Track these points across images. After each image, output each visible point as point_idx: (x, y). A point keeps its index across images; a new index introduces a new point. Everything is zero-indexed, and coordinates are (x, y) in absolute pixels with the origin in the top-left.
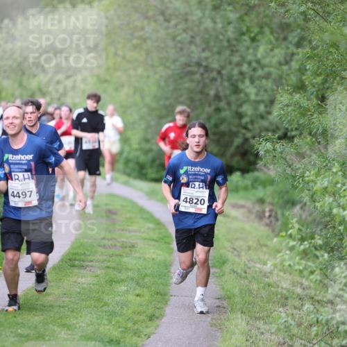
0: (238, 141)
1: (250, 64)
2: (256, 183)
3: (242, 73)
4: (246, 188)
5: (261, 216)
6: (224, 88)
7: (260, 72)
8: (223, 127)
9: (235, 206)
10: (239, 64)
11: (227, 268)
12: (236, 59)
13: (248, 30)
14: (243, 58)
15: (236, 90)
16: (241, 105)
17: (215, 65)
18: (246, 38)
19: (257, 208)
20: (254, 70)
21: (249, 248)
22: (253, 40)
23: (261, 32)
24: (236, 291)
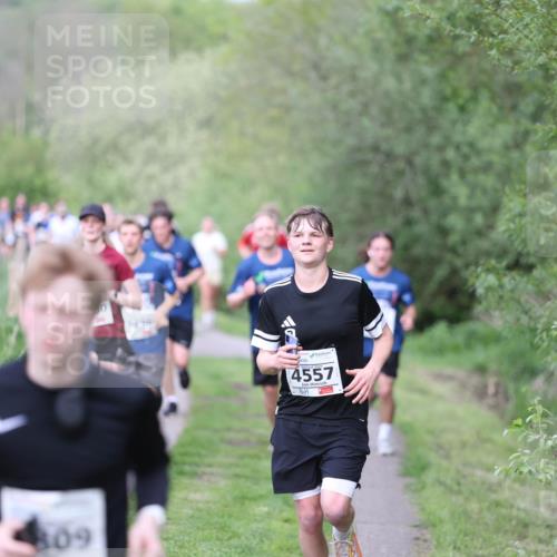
0: (441, 272)
1: (458, 148)
2: (472, 340)
3: (446, 164)
4: (456, 349)
5: (481, 394)
6: (418, 188)
7: (475, 161)
8: (418, 251)
9: (440, 377)
10: (441, 149)
11: (430, 476)
12: (436, 139)
13: (455, 94)
14: (447, 140)
15: (437, 190)
16: (445, 214)
17: (400, 148)
18: (452, 108)
19: (475, 380)
20: (466, 158)
21: (464, 445)
22: (462, 109)
23: (474, 99)
24: (445, 514)
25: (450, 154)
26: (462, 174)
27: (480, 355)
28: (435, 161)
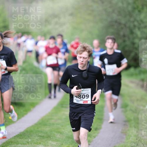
0: (133, 54)
2: (141, 72)
3: (135, 26)
4: (136, 75)
6: (127, 32)
7: (142, 25)
8: (127, 49)
9: (132, 82)
11: (128, 108)
13: (138, 7)
14: (135, 20)
18: (136, 11)
19: (141, 83)
25: (136, 23)
26: (139, 29)
27: (142, 76)
28: (132, 25)
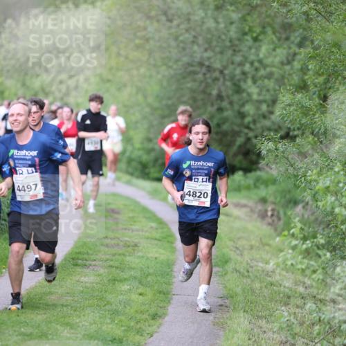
0: (240, 141)
1: (252, 63)
2: (258, 182)
3: (244, 73)
4: (248, 188)
5: (263, 216)
6: (226, 88)
7: (262, 72)
8: (225, 127)
9: (237, 205)
10: (241, 64)
11: (230, 267)
12: (238, 59)
13: (251, 30)
14: (246, 58)
15: (238, 90)
16: (243, 105)
17: (218, 65)
18: (248, 38)
19: (260, 207)
20: (257, 69)
21: (252, 247)
22: (256, 39)
23: (263, 32)
24: (239, 290)
26: (254, 82)
27: (263, 192)
28: (238, 72)
